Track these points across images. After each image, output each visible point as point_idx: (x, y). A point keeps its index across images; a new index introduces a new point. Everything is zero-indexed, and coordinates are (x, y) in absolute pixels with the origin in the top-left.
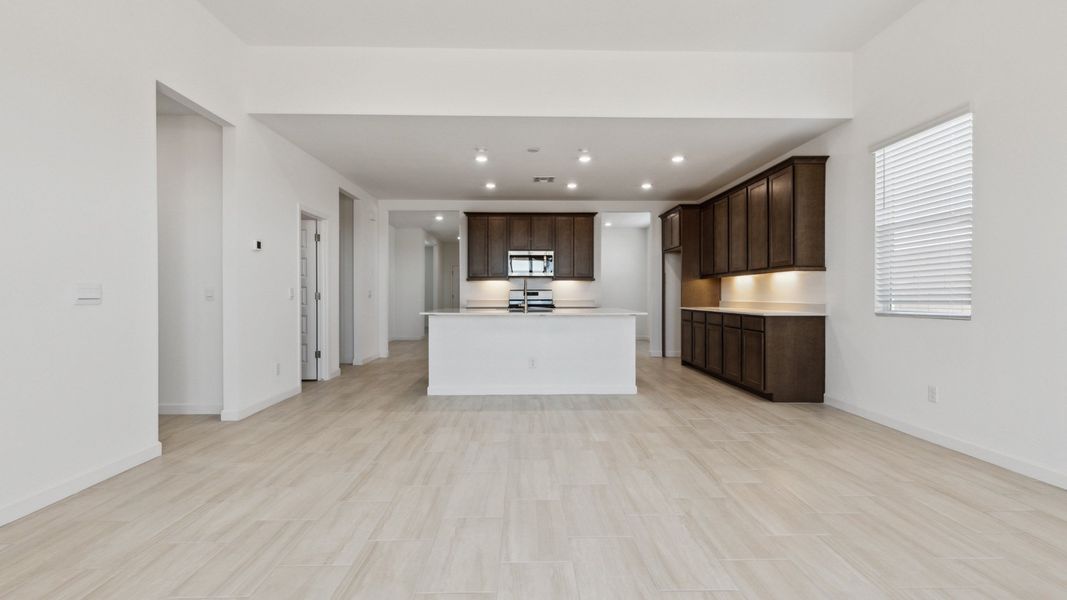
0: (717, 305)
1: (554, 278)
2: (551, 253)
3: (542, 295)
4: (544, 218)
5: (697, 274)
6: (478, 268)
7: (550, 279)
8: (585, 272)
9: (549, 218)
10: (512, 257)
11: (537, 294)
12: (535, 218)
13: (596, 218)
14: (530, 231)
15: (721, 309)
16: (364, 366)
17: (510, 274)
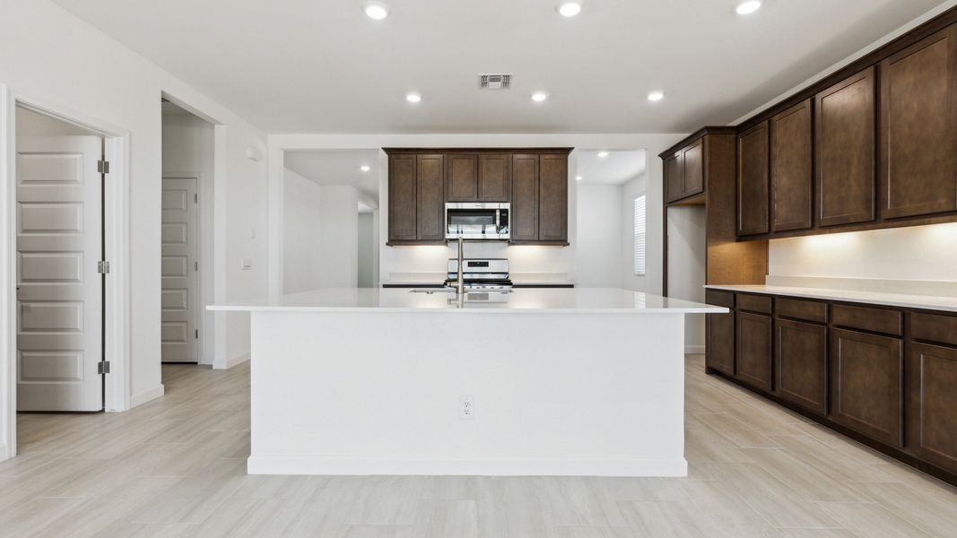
0: (762, 282)
1: (511, 242)
2: (507, 206)
3: (494, 266)
4: (496, 156)
5: (732, 234)
6: (405, 228)
7: (506, 244)
8: (553, 234)
9: (504, 157)
10: (449, 211)
11: (486, 264)
12: (483, 156)
13: (571, 156)
14: (477, 176)
15: (769, 289)
16: (228, 370)
17: (448, 236)
